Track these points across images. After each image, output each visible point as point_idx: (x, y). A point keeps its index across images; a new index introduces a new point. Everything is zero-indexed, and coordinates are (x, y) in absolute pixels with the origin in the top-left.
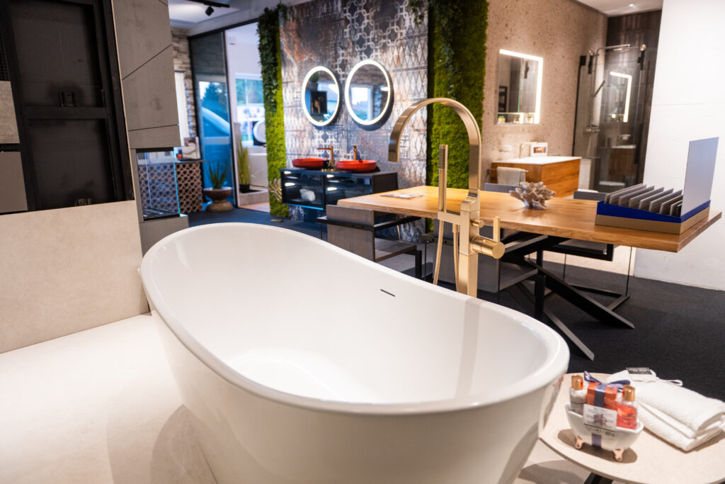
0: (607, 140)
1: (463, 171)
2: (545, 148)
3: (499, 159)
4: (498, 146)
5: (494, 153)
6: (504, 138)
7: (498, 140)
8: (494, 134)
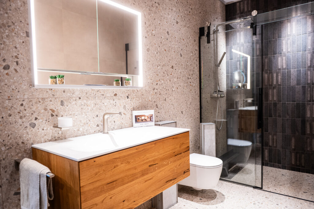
0: (235, 102)
2: (151, 116)
3: (54, 139)
4: (49, 119)
5: (38, 130)
6: (66, 106)
7: (49, 109)
8: (34, 102)
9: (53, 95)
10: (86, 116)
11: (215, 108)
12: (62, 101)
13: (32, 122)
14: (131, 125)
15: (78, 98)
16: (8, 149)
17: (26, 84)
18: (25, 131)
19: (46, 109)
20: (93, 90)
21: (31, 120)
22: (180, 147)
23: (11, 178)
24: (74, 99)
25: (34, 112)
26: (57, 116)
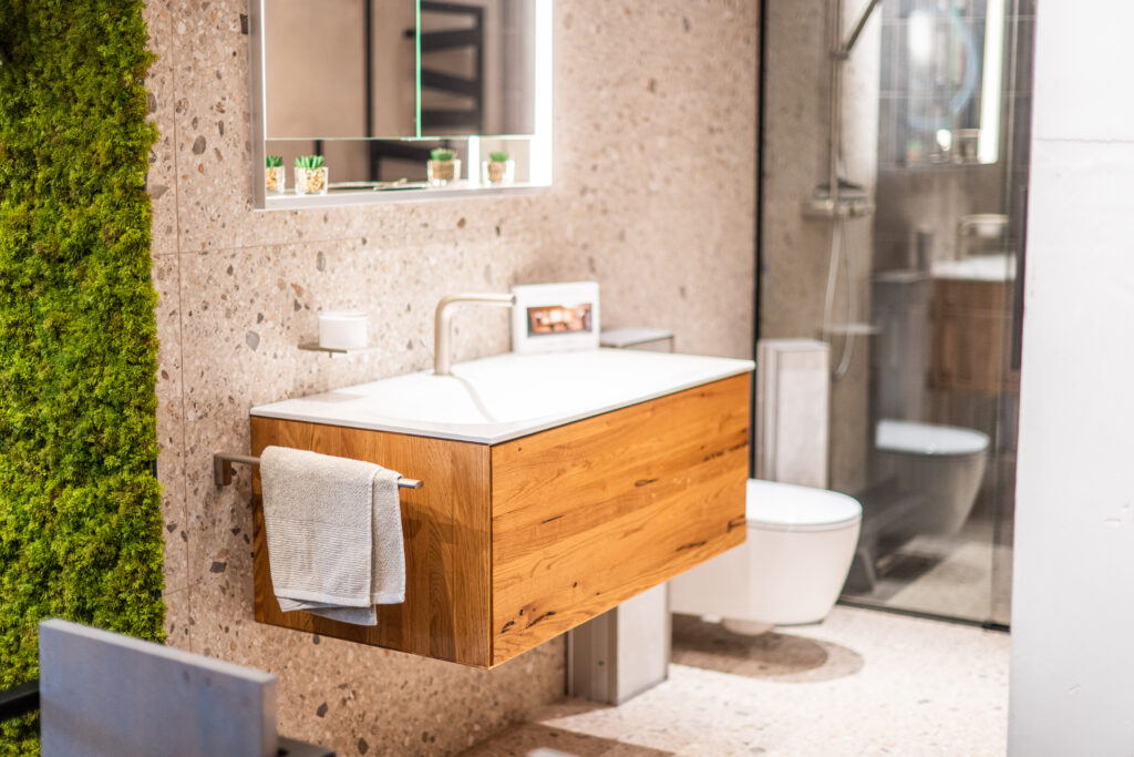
1: (69, 472)
2: (588, 309)
3: (300, 391)
4: (289, 319)
5: (263, 358)
6: (329, 272)
7: (288, 285)
8: (255, 259)
9: (300, 234)
10: (379, 310)
11: (820, 270)
12: (320, 254)
13: (251, 329)
14: (506, 346)
15: (359, 241)
16: (201, 418)
17: (240, 200)
18: (235, 361)
19: (282, 286)
20: (399, 208)
21: (249, 323)
22: (721, 428)
23: (206, 513)
24: (350, 244)
25: (257, 295)
26: (307, 308)
